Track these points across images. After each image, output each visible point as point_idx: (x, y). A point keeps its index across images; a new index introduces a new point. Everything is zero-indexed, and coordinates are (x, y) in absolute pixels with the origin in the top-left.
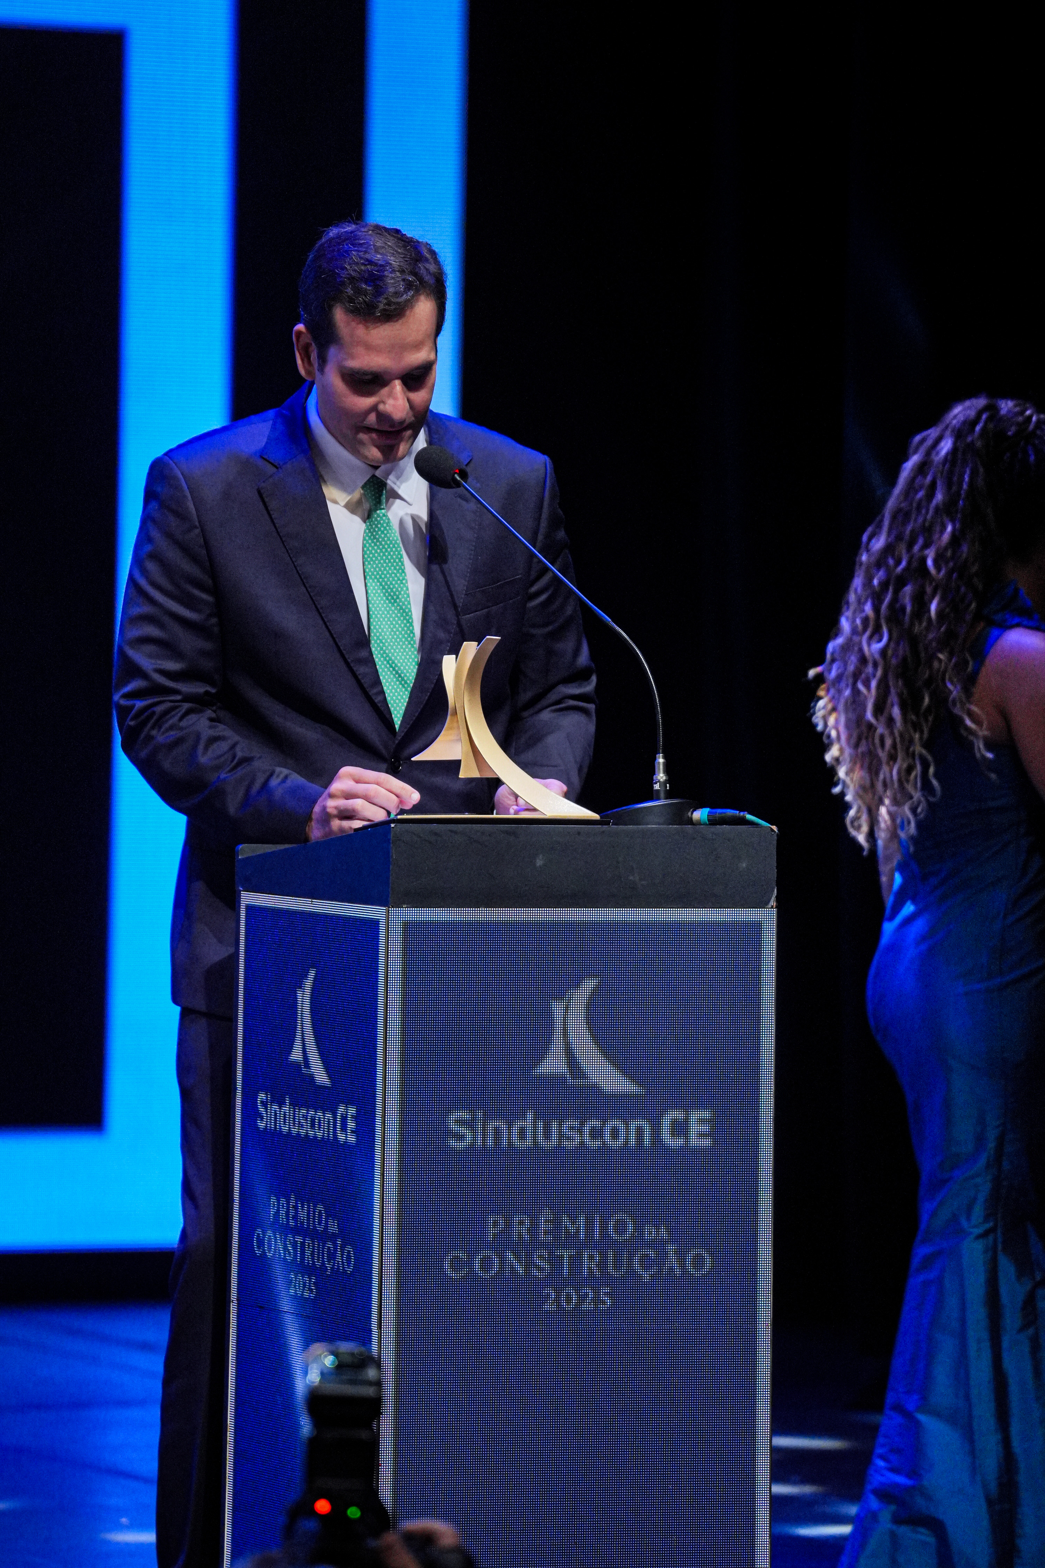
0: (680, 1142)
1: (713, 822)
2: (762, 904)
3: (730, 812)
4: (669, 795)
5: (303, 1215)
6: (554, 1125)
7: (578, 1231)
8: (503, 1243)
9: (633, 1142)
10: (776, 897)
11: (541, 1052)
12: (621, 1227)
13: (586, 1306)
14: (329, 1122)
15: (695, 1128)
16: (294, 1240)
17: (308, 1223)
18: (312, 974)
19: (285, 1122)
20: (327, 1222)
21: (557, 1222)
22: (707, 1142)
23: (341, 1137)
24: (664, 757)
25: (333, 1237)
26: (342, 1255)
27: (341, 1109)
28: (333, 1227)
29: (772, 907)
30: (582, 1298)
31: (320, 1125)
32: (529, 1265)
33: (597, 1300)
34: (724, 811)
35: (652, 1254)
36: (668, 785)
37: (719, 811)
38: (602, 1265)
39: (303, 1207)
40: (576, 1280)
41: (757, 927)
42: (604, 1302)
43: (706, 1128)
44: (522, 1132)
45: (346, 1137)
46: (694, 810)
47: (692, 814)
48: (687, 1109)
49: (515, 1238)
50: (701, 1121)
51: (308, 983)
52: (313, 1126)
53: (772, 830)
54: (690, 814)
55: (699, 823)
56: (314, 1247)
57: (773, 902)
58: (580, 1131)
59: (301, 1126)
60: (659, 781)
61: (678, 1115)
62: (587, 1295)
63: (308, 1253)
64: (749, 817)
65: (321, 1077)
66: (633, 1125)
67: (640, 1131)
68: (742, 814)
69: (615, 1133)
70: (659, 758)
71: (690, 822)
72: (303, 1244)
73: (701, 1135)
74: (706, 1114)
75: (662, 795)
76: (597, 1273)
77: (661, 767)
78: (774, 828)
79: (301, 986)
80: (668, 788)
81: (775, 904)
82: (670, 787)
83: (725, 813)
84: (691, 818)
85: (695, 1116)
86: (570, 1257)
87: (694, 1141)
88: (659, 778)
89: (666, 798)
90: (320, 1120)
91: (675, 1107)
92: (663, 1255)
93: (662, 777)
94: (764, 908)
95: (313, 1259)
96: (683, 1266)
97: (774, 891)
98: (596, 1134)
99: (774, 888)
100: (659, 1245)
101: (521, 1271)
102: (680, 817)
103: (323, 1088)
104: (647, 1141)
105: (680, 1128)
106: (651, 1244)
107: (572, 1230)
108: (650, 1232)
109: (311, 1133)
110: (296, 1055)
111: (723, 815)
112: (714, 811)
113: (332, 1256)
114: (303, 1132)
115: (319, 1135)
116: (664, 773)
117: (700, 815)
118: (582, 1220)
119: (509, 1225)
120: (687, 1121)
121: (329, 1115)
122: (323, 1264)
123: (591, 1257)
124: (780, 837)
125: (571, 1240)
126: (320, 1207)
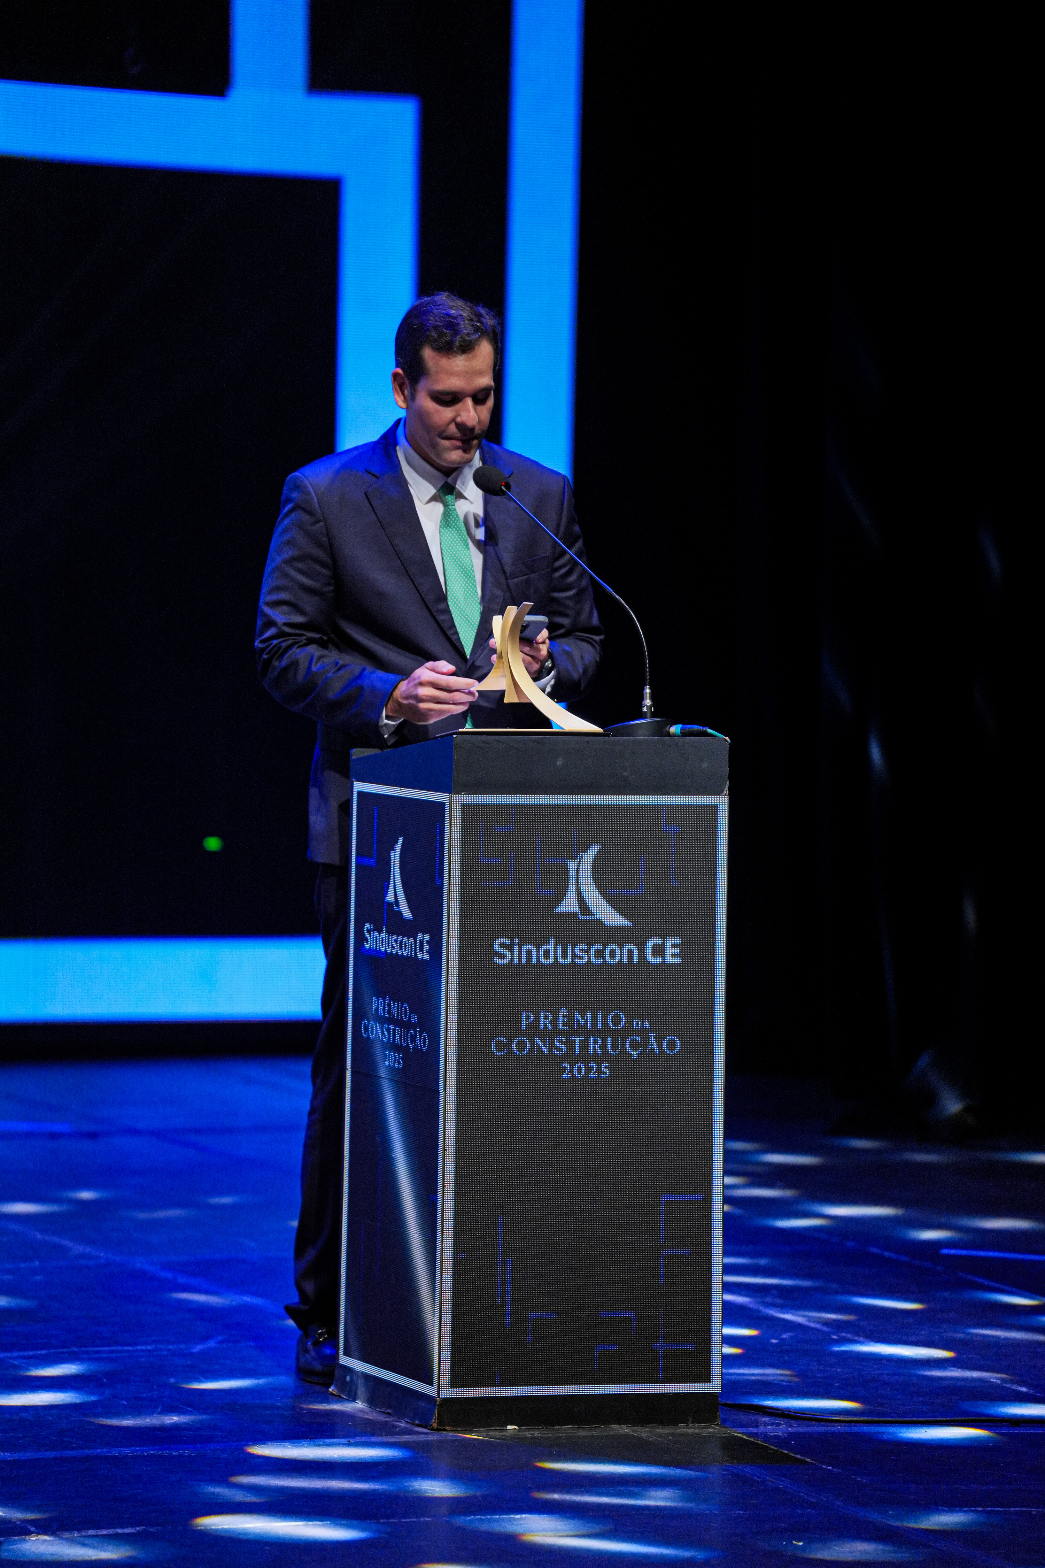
0: (659, 960)
1: (684, 734)
2: (719, 793)
3: (696, 728)
4: (653, 715)
5: (394, 1010)
6: (570, 948)
7: (586, 1021)
8: (534, 1030)
9: (625, 960)
10: (729, 787)
11: (560, 896)
12: (617, 1019)
13: (591, 1075)
14: (411, 945)
15: (670, 951)
16: (388, 1027)
17: (398, 1016)
18: (401, 840)
19: (382, 944)
20: (410, 1015)
21: (570, 1017)
22: (678, 960)
23: (420, 956)
24: (650, 689)
25: (414, 1026)
26: (420, 1038)
27: (420, 936)
28: (414, 1019)
29: (725, 795)
30: (589, 1070)
31: (405, 947)
32: (552, 1046)
33: (599, 1071)
34: (692, 726)
35: (639, 1039)
36: (653, 708)
37: (688, 726)
38: (604, 1046)
39: (394, 1004)
40: (585, 1057)
41: (713, 809)
42: (605, 1073)
43: (677, 950)
44: (547, 954)
45: (423, 956)
46: (671, 726)
47: (669, 728)
48: (664, 937)
49: (542, 1027)
50: (674, 946)
51: (398, 847)
52: (401, 948)
53: (726, 740)
54: (668, 729)
55: (674, 735)
56: (401, 1032)
57: (726, 791)
58: (587, 952)
59: (393, 947)
60: (646, 705)
61: (658, 941)
62: (593, 1067)
63: (397, 1037)
64: (710, 731)
65: (407, 913)
66: (626, 948)
67: (630, 952)
68: (704, 728)
69: (613, 954)
70: (647, 689)
71: (668, 734)
72: (394, 1030)
73: (673, 955)
74: (678, 941)
75: (649, 715)
76: (599, 1051)
77: (648, 695)
78: (727, 738)
79: (393, 849)
80: (653, 710)
81: (727, 792)
82: (654, 709)
83: (692, 728)
84: (669, 731)
85: (670, 942)
86: (580, 1041)
87: (670, 960)
88: (646, 703)
89: (651, 717)
90: (405, 944)
91: (656, 936)
92: (646, 1040)
93: (648, 703)
94: (720, 795)
95: (401, 1041)
96: (660, 1046)
97: (726, 783)
98: (600, 954)
99: (727, 781)
100: (643, 1032)
101: (545, 1050)
102: (661, 731)
103: (408, 920)
104: (635, 960)
105: (659, 951)
106: (637, 1032)
107: (582, 1022)
108: (637, 1024)
109: (400, 953)
110: (390, 898)
111: (691, 729)
112: (685, 726)
113: (413, 1040)
114: (394, 951)
115: (405, 954)
116: (650, 700)
117: (675, 729)
118: (589, 1014)
119: (537, 1018)
120: (663, 945)
121: (411, 940)
122: (408, 1045)
123: (595, 1042)
124: (731, 746)
125: (581, 1030)
126: (406, 1005)
